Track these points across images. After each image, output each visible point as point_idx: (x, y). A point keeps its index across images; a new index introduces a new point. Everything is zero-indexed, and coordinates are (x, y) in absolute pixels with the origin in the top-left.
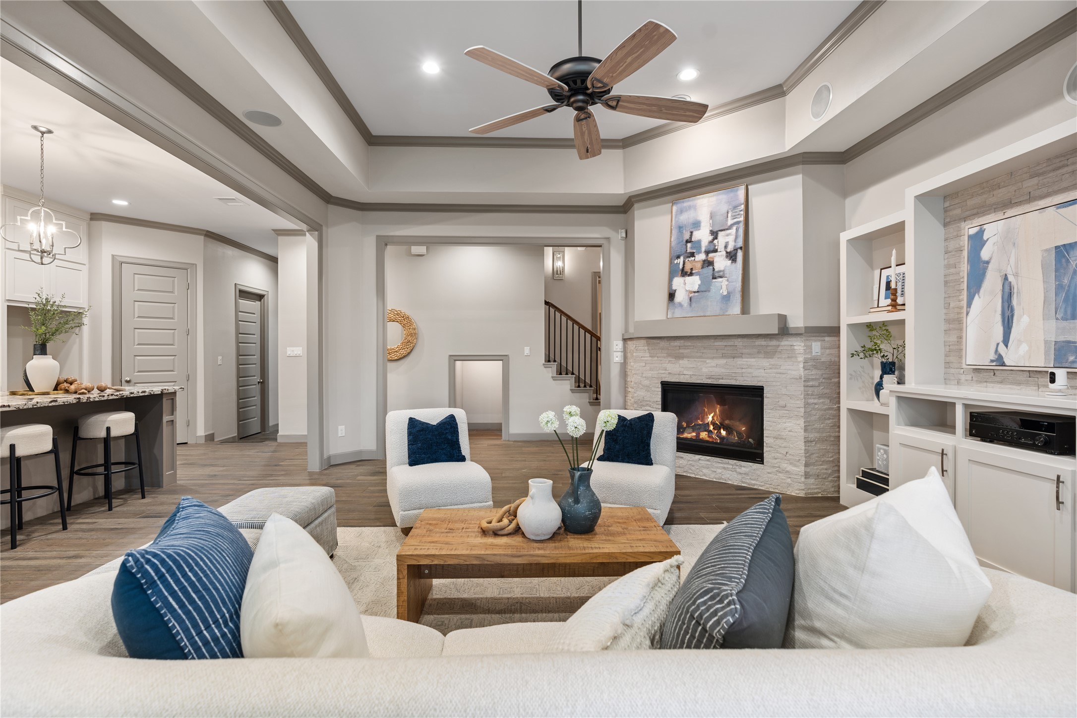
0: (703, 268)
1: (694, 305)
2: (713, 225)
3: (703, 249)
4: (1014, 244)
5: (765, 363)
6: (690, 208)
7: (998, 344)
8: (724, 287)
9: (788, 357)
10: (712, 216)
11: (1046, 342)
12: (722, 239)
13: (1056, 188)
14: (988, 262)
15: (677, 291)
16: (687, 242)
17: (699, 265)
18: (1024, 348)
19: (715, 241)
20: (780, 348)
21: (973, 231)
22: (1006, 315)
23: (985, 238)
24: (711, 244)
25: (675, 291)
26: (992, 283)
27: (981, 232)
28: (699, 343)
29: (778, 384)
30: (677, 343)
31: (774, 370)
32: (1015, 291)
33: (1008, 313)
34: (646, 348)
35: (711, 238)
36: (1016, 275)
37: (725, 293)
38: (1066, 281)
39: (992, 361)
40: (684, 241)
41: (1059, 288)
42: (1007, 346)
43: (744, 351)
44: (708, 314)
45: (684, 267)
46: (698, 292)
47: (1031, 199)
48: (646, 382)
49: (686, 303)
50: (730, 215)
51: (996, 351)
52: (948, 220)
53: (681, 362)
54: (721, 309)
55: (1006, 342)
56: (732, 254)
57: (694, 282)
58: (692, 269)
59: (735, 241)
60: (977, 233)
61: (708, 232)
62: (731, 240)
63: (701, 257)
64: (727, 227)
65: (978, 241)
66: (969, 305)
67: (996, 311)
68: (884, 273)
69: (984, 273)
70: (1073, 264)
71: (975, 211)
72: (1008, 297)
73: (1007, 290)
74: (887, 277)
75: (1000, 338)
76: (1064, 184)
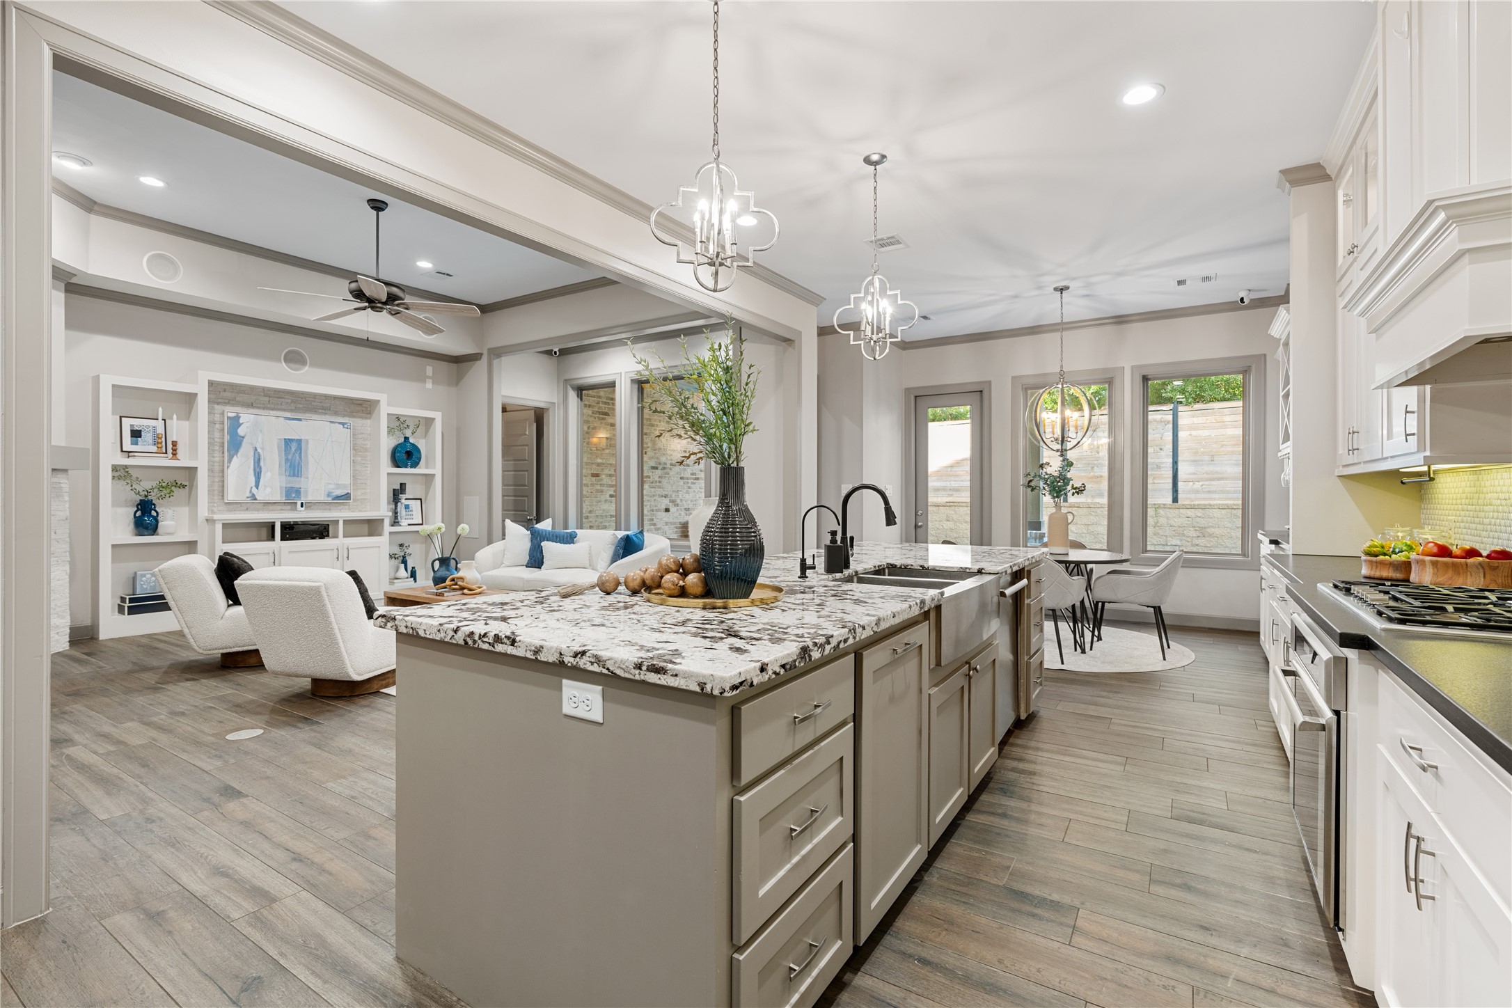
4: (261, 431)
7: (252, 488)
11: (281, 487)
13: (279, 407)
14: (243, 437)
18: (268, 490)
21: (230, 415)
23: (241, 421)
26: (246, 451)
27: (238, 418)
32: (262, 457)
33: (258, 470)
36: (263, 449)
38: (290, 457)
39: (248, 497)
41: (287, 460)
42: (258, 489)
47: (264, 408)
51: (251, 491)
55: (257, 486)
60: (234, 417)
65: (235, 422)
66: (230, 461)
67: (249, 468)
68: (127, 423)
69: (240, 444)
70: (293, 449)
71: (227, 401)
72: (257, 461)
73: (257, 456)
74: (132, 426)
75: (253, 483)
76: (283, 407)
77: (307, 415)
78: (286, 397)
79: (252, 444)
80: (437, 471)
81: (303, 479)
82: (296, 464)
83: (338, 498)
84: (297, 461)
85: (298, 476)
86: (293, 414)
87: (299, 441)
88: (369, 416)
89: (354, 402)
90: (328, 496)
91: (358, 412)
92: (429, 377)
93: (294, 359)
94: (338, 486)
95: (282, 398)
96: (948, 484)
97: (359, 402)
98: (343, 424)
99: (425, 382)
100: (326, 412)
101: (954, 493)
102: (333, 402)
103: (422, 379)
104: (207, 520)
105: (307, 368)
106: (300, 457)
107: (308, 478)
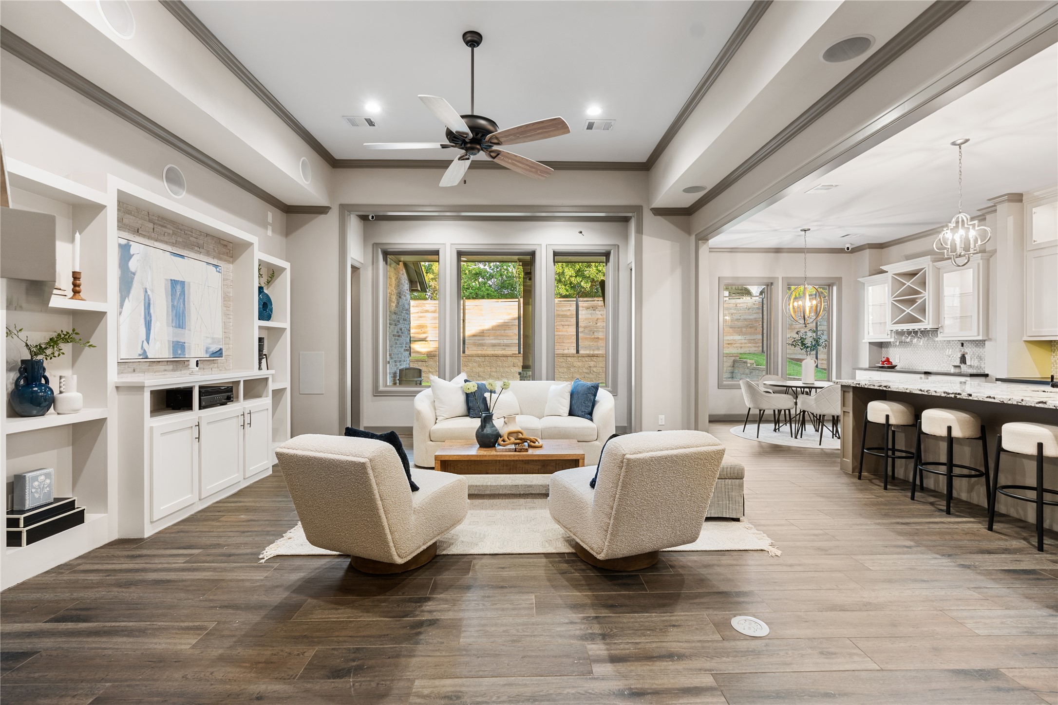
4: (149, 267)
7: (143, 341)
11: (168, 341)
13: (161, 238)
14: (134, 274)
18: (158, 345)
21: (122, 242)
22: (147, 319)
23: (132, 252)
26: (136, 291)
27: (129, 246)
32: (152, 302)
33: (148, 318)
36: (152, 291)
38: (176, 303)
39: (140, 355)
41: (173, 306)
42: (148, 343)
47: (150, 238)
51: (142, 347)
55: (148, 340)
60: (125, 245)
65: (126, 252)
66: (121, 305)
67: (140, 315)
69: (132, 282)
70: (178, 294)
72: (148, 306)
73: (147, 300)
75: (144, 337)
77: (186, 252)
78: (168, 226)
79: (142, 284)
80: (287, 325)
81: (187, 331)
82: (181, 312)
83: (213, 354)
85: (182, 328)
86: (174, 248)
87: (183, 283)
88: (231, 259)
89: (222, 242)
90: (207, 352)
91: (223, 254)
92: (269, 224)
93: (173, 178)
94: (214, 340)
95: (165, 227)
96: (502, 341)
97: (225, 243)
99: (267, 228)
101: (506, 348)
102: (206, 239)
103: (264, 224)
104: (117, 387)
105: (185, 193)
106: (184, 304)
107: (190, 330)
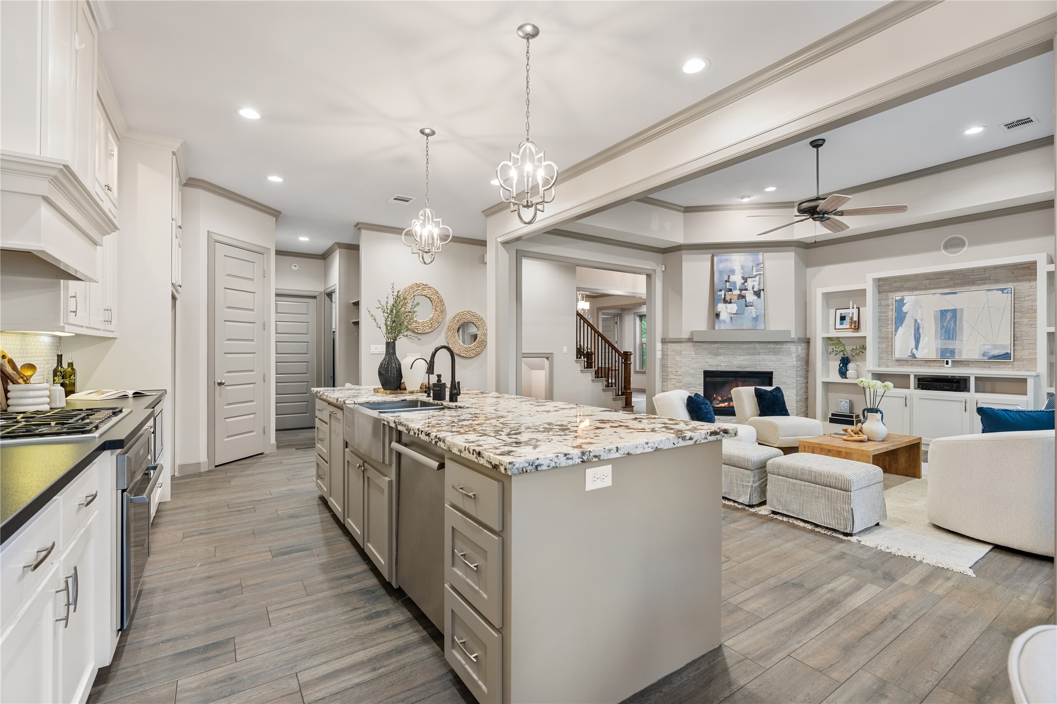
0: (738, 299)
1: (734, 322)
2: (743, 273)
3: (738, 288)
4: (920, 307)
5: (773, 358)
6: (727, 260)
7: (912, 349)
8: (754, 312)
9: (787, 355)
10: (743, 267)
11: (936, 348)
12: (750, 283)
13: (938, 286)
14: (907, 313)
15: (721, 313)
16: (726, 281)
17: (736, 297)
18: (926, 351)
19: (746, 284)
20: (783, 349)
21: (897, 298)
22: (917, 337)
23: (905, 302)
24: (743, 285)
25: (720, 312)
26: (908, 322)
27: (902, 299)
28: (731, 346)
29: (781, 370)
30: (716, 345)
31: (779, 362)
32: (921, 326)
34: (692, 348)
35: (743, 281)
36: (922, 320)
37: (755, 316)
38: (945, 324)
39: (909, 356)
40: (724, 281)
41: (942, 327)
42: (917, 350)
43: (761, 351)
44: (744, 328)
45: (725, 298)
46: (736, 314)
47: (926, 289)
48: (692, 372)
49: (728, 320)
50: (754, 269)
51: (912, 352)
52: (881, 291)
53: (719, 358)
54: (752, 325)
55: (917, 348)
56: (757, 293)
57: (733, 308)
58: (731, 299)
59: (759, 285)
60: (900, 299)
61: (741, 277)
62: (756, 284)
63: (737, 292)
64: (753, 276)
65: (901, 303)
66: (896, 331)
67: (911, 335)
68: (839, 312)
69: (904, 318)
70: (948, 318)
71: (897, 289)
72: (917, 329)
73: (917, 326)
74: (841, 314)
75: (914, 346)
76: (942, 285)
77: (965, 288)
78: (945, 277)
79: (913, 317)
81: (957, 341)
83: (994, 357)
84: (952, 328)
85: (953, 339)
86: (951, 289)
87: (954, 311)
90: (985, 355)
91: (1024, 275)
93: (954, 244)
94: (995, 347)
95: (942, 278)
97: (1025, 266)
98: (1002, 290)
100: (986, 281)
102: (993, 272)
105: (965, 248)
106: (955, 323)
107: (962, 340)
